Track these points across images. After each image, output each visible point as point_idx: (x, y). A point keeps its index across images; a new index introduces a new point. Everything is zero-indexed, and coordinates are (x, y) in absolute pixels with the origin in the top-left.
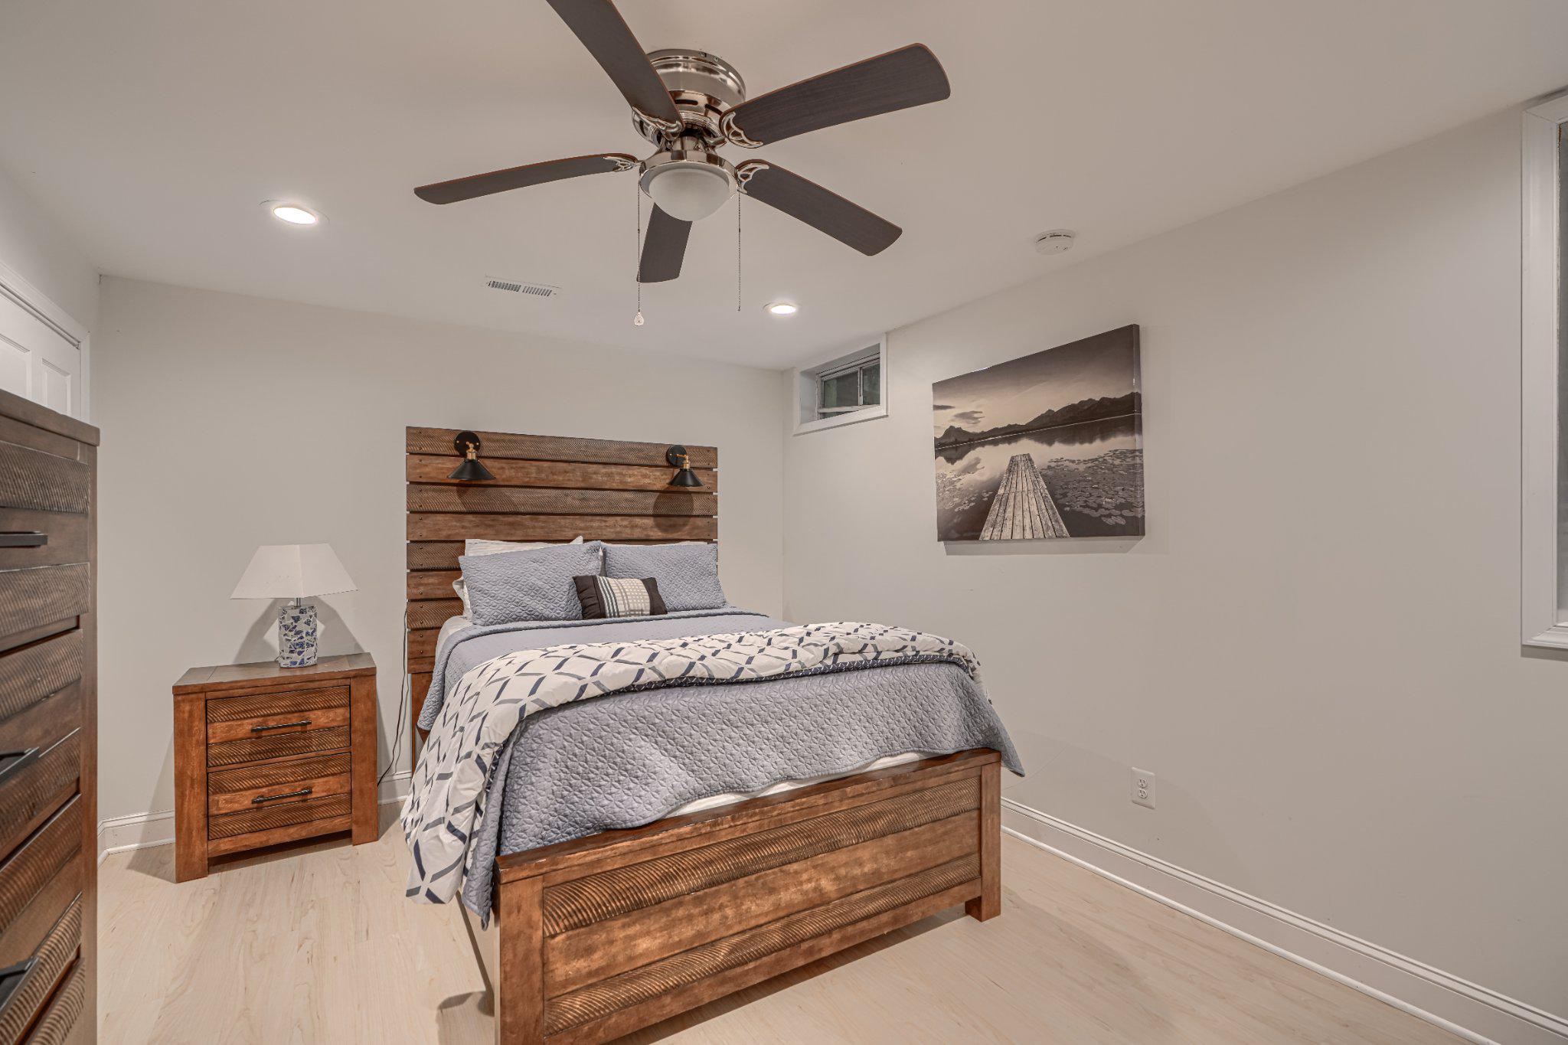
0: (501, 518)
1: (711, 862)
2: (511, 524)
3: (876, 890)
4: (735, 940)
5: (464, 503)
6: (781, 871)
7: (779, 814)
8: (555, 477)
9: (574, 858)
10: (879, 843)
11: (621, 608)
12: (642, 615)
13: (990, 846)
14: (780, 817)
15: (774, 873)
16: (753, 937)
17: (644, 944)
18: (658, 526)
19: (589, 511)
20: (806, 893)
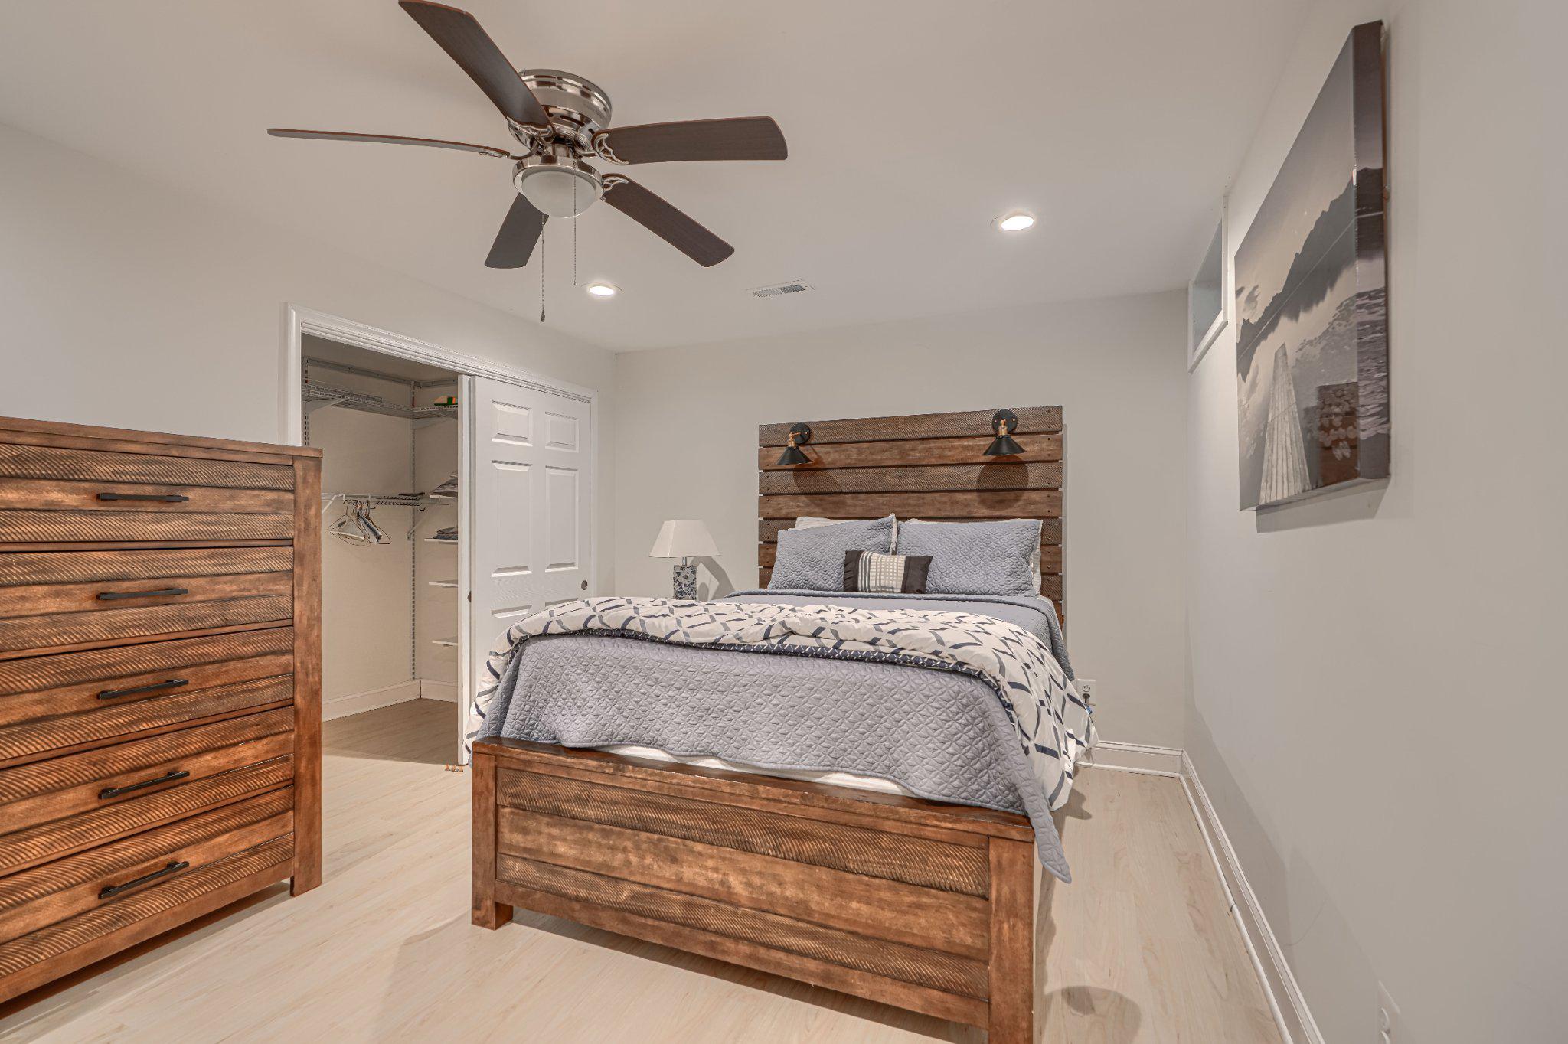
0: (826, 497)
1: (616, 803)
2: (835, 503)
3: (800, 924)
4: (637, 888)
5: (799, 486)
6: (684, 845)
7: (678, 784)
8: (874, 457)
9: (514, 752)
10: (807, 871)
11: (872, 584)
12: (893, 592)
13: (1007, 964)
14: (680, 787)
15: (676, 843)
16: (651, 895)
17: (561, 848)
18: (983, 502)
19: (907, 488)
20: (711, 881)
